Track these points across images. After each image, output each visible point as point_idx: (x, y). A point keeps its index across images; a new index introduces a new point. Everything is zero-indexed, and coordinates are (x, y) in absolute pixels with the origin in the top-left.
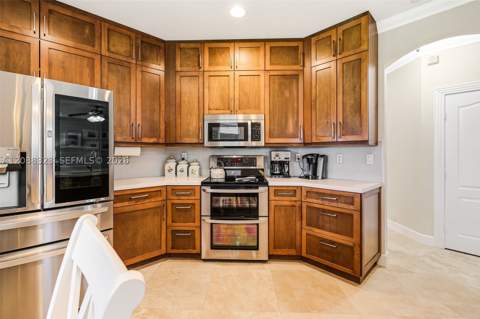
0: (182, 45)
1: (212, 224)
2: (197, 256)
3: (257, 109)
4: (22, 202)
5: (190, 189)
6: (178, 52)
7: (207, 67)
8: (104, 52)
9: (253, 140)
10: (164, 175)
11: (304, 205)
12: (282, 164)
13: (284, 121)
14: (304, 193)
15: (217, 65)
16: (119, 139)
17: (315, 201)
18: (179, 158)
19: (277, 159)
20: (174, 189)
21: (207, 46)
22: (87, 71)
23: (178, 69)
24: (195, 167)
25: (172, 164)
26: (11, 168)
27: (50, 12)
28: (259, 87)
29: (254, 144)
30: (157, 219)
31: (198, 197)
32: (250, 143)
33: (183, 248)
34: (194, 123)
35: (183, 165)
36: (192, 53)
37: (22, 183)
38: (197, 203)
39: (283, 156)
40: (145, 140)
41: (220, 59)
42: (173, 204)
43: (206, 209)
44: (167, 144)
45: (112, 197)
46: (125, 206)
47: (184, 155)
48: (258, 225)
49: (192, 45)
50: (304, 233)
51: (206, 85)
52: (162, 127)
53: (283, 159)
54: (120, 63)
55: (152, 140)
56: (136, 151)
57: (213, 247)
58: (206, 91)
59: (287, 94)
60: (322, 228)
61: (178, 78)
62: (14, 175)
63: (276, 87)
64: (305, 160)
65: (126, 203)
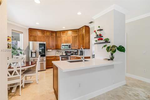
3: (70, 42)
4: (36, 56)
6: (57, 33)
7: (62, 35)
8: (46, 35)
10: (56, 54)
16: (47, 48)
18: (59, 51)
19: (75, 52)
22: (43, 39)
23: (57, 36)
24: (61, 53)
25: (57, 52)
27: (39, 31)
28: (70, 38)
29: (70, 49)
31: (59, 57)
35: (59, 53)
36: (59, 33)
37: (36, 54)
41: (64, 34)
44: (56, 49)
45: (46, 57)
46: (49, 58)
51: (62, 39)
52: (55, 46)
54: (48, 36)
55: (53, 48)
56: (51, 50)
59: (75, 40)
61: (57, 38)
62: (35, 53)
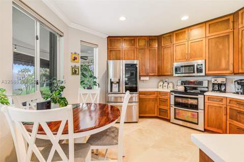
0: (164, 36)
1: (175, 109)
2: (169, 121)
3: (200, 57)
4: (119, 91)
5: (166, 93)
6: (163, 39)
7: (175, 42)
8: (137, 47)
9: (198, 72)
10: (158, 88)
11: (228, 108)
12: (220, 85)
13: (218, 62)
14: (228, 101)
15: (180, 40)
16: (142, 74)
17: (234, 105)
18: (164, 81)
19: (216, 82)
20: (160, 93)
21: (175, 33)
22: (133, 54)
23: (163, 45)
24: (171, 85)
25: (161, 83)
26: (117, 83)
27: (125, 40)
28: (202, 46)
29: (199, 74)
30: (154, 103)
31: (169, 97)
32: (196, 74)
33: (163, 116)
34: (169, 66)
35: (166, 84)
36: (168, 38)
37: (119, 86)
38: (169, 99)
39: (220, 80)
40: (150, 74)
41: (181, 37)
42: (159, 98)
43: (172, 102)
44: (158, 76)
45: (138, 92)
47: (167, 80)
48: (198, 113)
49: (168, 35)
50: (228, 123)
51: (174, 50)
52: (157, 69)
53: (219, 82)
54: (142, 49)
55: (153, 74)
56: (147, 78)
57: (175, 118)
58: (174, 53)
59: (221, 47)
60: (240, 122)
61: (162, 49)
63: (214, 44)
64: (236, 83)
65: (143, 96)
